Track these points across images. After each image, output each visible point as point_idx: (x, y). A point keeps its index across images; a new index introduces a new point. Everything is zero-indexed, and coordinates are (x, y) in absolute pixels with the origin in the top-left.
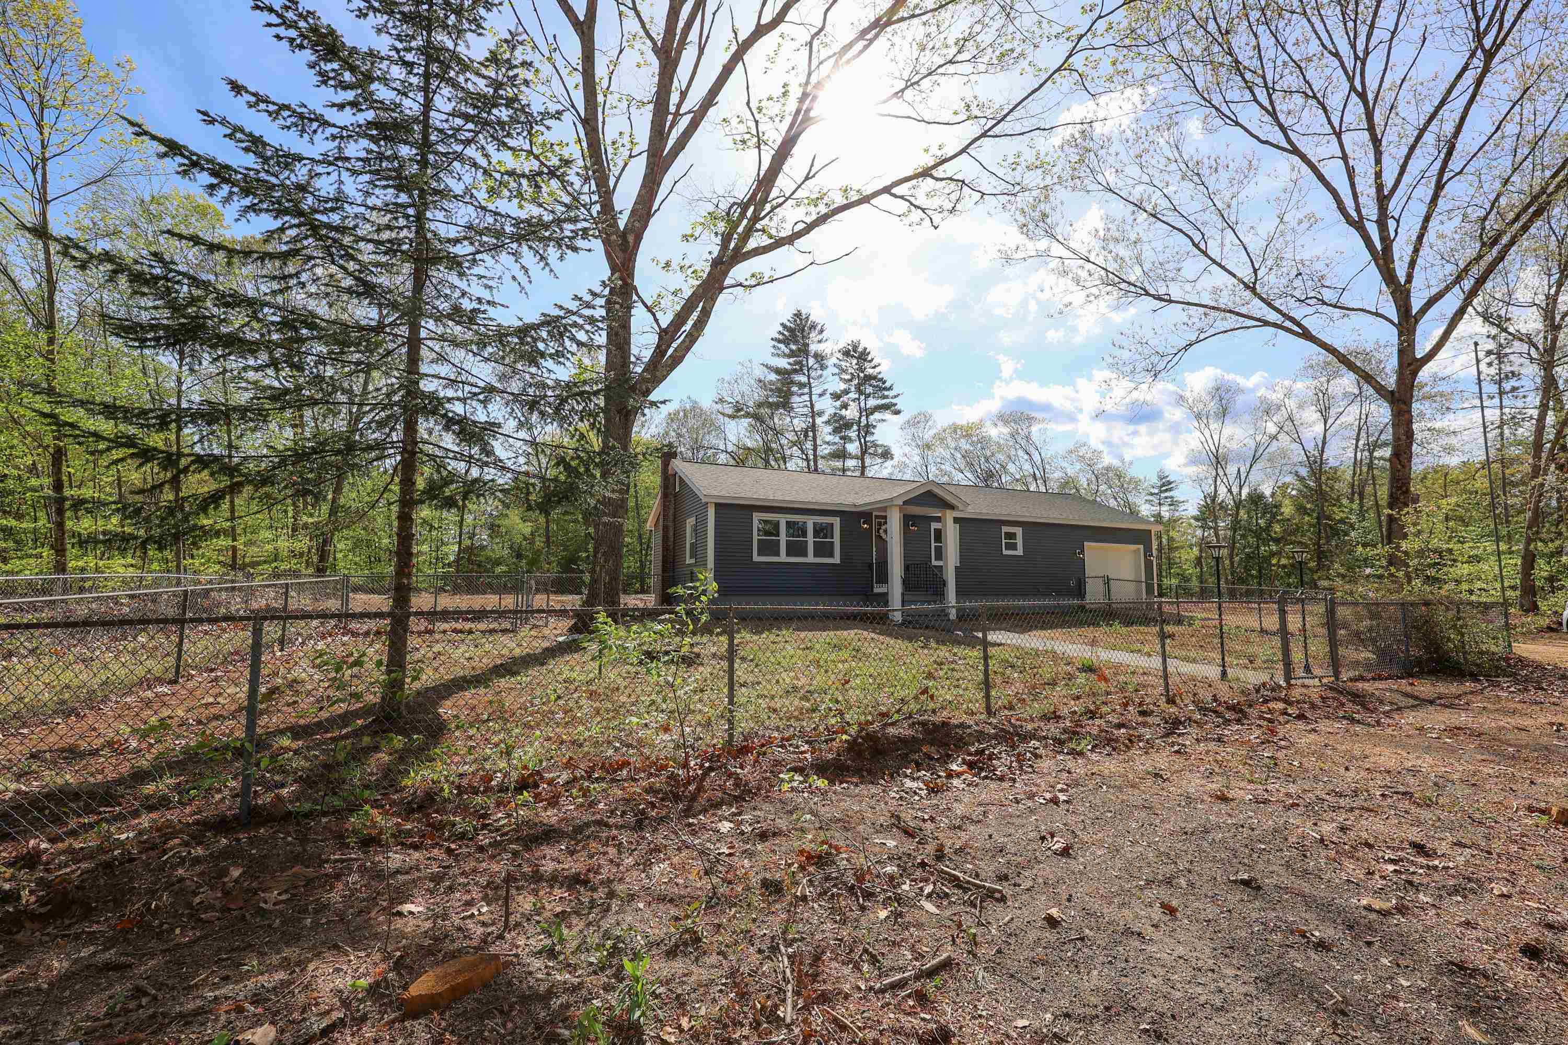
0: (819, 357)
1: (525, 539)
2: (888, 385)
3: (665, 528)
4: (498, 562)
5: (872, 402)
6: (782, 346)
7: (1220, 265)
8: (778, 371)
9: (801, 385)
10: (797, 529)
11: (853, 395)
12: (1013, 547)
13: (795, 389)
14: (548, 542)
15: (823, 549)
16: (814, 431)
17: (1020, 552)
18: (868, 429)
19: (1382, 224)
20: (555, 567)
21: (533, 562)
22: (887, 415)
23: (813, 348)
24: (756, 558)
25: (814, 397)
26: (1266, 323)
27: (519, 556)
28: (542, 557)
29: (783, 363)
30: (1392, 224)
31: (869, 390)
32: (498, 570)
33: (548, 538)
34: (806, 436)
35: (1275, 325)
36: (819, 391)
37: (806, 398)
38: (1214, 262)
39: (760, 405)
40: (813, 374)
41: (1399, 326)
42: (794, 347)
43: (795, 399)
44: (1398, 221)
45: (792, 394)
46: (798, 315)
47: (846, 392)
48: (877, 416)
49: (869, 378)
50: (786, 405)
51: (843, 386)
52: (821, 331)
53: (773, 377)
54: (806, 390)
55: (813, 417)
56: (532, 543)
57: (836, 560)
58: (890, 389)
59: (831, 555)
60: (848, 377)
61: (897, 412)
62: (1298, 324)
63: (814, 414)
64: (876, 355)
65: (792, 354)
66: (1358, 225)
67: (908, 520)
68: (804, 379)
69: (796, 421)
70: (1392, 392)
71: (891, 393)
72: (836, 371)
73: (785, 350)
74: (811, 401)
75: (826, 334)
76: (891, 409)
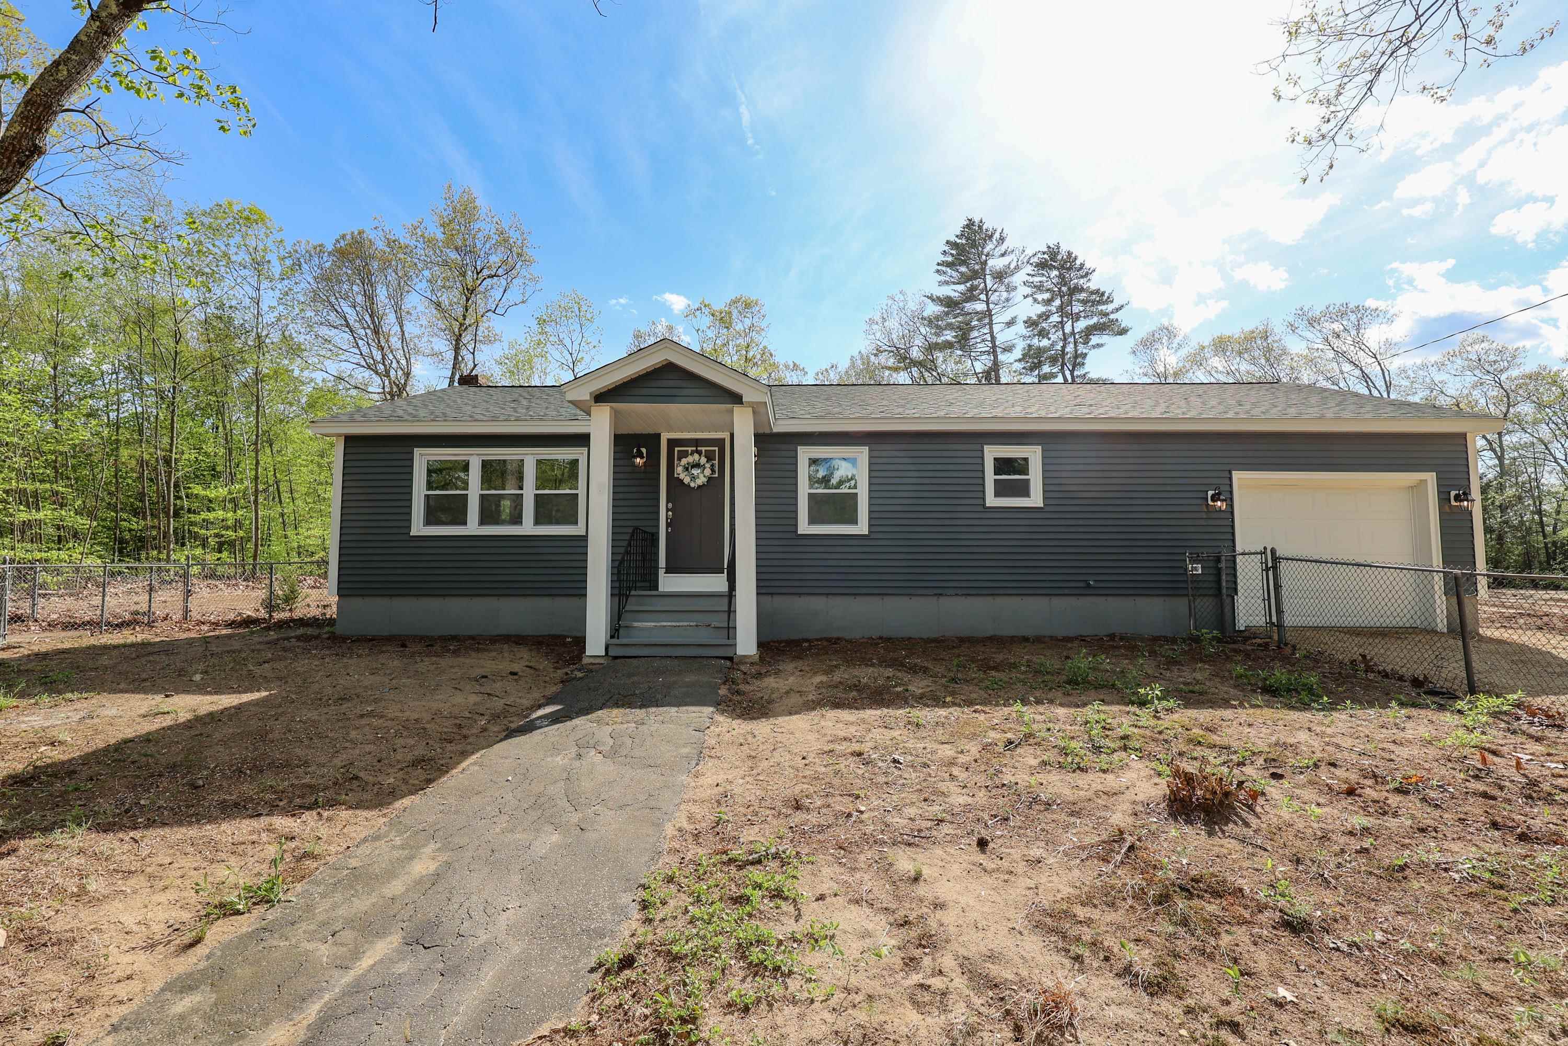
0: (1002, 276)
2: (1105, 296)
5: (1081, 324)
6: (949, 270)
8: (945, 302)
9: (978, 315)
11: (1055, 318)
13: (969, 321)
16: (997, 372)
18: (1077, 360)
22: (1104, 339)
23: (992, 264)
25: (996, 328)
29: (954, 291)
31: (1077, 308)
36: (1005, 320)
37: (986, 330)
40: (994, 299)
42: (965, 269)
43: (972, 334)
45: (968, 328)
46: (970, 224)
47: (1045, 316)
49: (1077, 292)
50: (960, 343)
51: (1041, 309)
52: (1002, 239)
53: (939, 310)
54: (987, 321)
55: (994, 353)
58: (1109, 301)
60: (1047, 296)
61: (1123, 332)
63: (996, 349)
64: (1086, 259)
65: (964, 279)
68: (980, 307)
71: (1110, 307)
72: (1028, 291)
73: (955, 274)
74: (991, 333)
75: (1008, 244)
76: (1109, 327)
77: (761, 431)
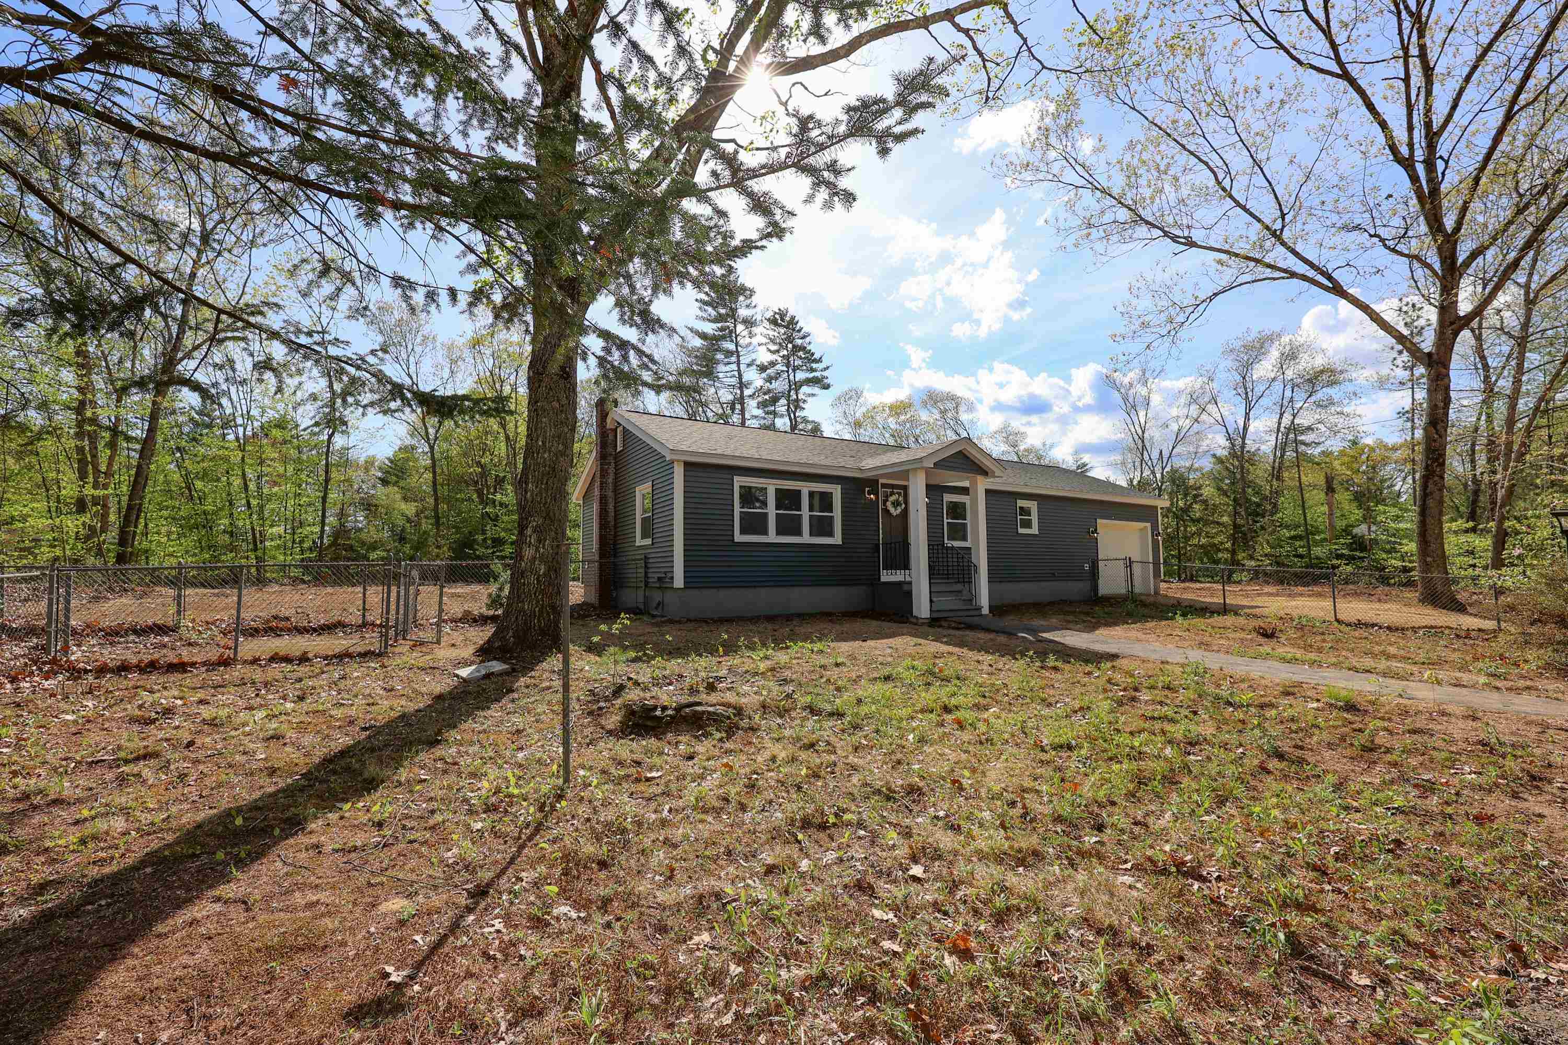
0: (749, 323)
1: (409, 520)
2: (817, 356)
3: (603, 500)
4: (373, 547)
5: (801, 376)
6: (710, 309)
7: (1244, 208)
8: (703, 336)
9: (729, 353)
10: (788, 499)
11: (780, 367)
12: (1027, 524)
13: (719, 356)
14: (437, 524)
15: (822, 527)
16: (742, 404)
17: (1035, 530)
18: (797, 404)
19: (1430, 164)
20: (446, 552)
21: (420, 546)
22: (816, 390)
23: (743, 312)
24: (738, 537)
25: (743, 367)
26: (1293, 275)
27: (402, 539)
28: (431, 540)
29: (709, 328)
30: (1440, 165)
31: (798, 362)
32: (373, 555)
33: (437, 518)
34: (733, 409)
35: (1304, 278)
36: (748, 361)
37: (734, 367)
38: (1238, 204)
39: (682, 373)
40: (742, 341)
41: (1443, 279)
42: (723, 311)
43: (721, 368)
44: (1447, 162)
45: (718, 362)
47: (773, 364)
48: (805, 389)
49: (796, 349)
50: (710, 374)
52: (750, 294)
53: (698, 342)
54: (734, 359)
55: (741, 388)
56: (418, 524)
57: (837, 539)
58: (819, 361)
59: (830, 534)
60: (775, 347)
61: (827, 387)
62: (1329, 278)
63: (742, 385)
64: (805, 324)
65: (719, 319)
66: (1407, 164)
67: (934, 490)
68: (732, 347)
69: (720, 393)
70: (1429, 355)
71: (820, 366)
72: (764, 340)
73: (713, 313)
74: (739, 371)
75: (755, 299)
76: (820, 383)
77: (932, 482)
